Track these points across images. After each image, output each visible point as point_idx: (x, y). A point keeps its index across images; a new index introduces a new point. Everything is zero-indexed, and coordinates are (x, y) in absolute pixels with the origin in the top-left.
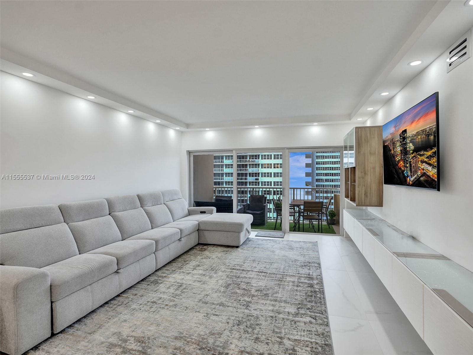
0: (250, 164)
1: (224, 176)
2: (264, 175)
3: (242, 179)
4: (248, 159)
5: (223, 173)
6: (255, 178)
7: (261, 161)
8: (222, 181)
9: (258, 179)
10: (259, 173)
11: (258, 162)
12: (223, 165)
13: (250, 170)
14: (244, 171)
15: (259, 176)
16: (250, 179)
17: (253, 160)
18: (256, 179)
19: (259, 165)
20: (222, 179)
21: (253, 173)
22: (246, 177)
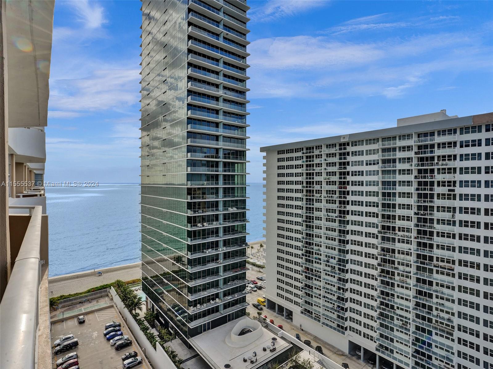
0: (439, 169)
1: (397, 184)
2: (465, 184)
3: (425, 189)
4: (436, 161)
5: (396, 181)
6: (447, 188)
7: (458, 164)
8: (394, 191)
9: (453, 191)
10: (455, 182)
11: (455, 165)
12: (395, 171)
13: (439, 177)
14: (428, 178)
15: (454, 186)
16: (438, 190)
17: (444, 162)
18: (449, 190)
19: (455, 169)
20: (393, 189)
21: (445, 181)
22: (431, 187)
